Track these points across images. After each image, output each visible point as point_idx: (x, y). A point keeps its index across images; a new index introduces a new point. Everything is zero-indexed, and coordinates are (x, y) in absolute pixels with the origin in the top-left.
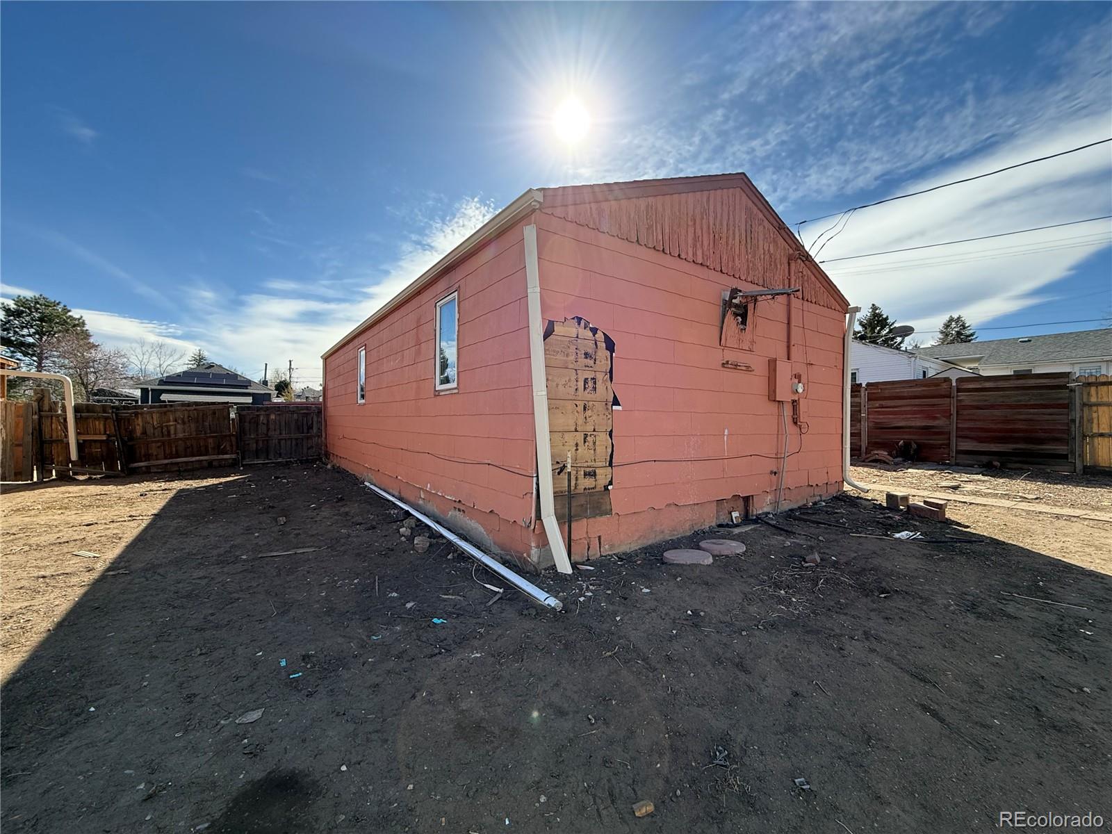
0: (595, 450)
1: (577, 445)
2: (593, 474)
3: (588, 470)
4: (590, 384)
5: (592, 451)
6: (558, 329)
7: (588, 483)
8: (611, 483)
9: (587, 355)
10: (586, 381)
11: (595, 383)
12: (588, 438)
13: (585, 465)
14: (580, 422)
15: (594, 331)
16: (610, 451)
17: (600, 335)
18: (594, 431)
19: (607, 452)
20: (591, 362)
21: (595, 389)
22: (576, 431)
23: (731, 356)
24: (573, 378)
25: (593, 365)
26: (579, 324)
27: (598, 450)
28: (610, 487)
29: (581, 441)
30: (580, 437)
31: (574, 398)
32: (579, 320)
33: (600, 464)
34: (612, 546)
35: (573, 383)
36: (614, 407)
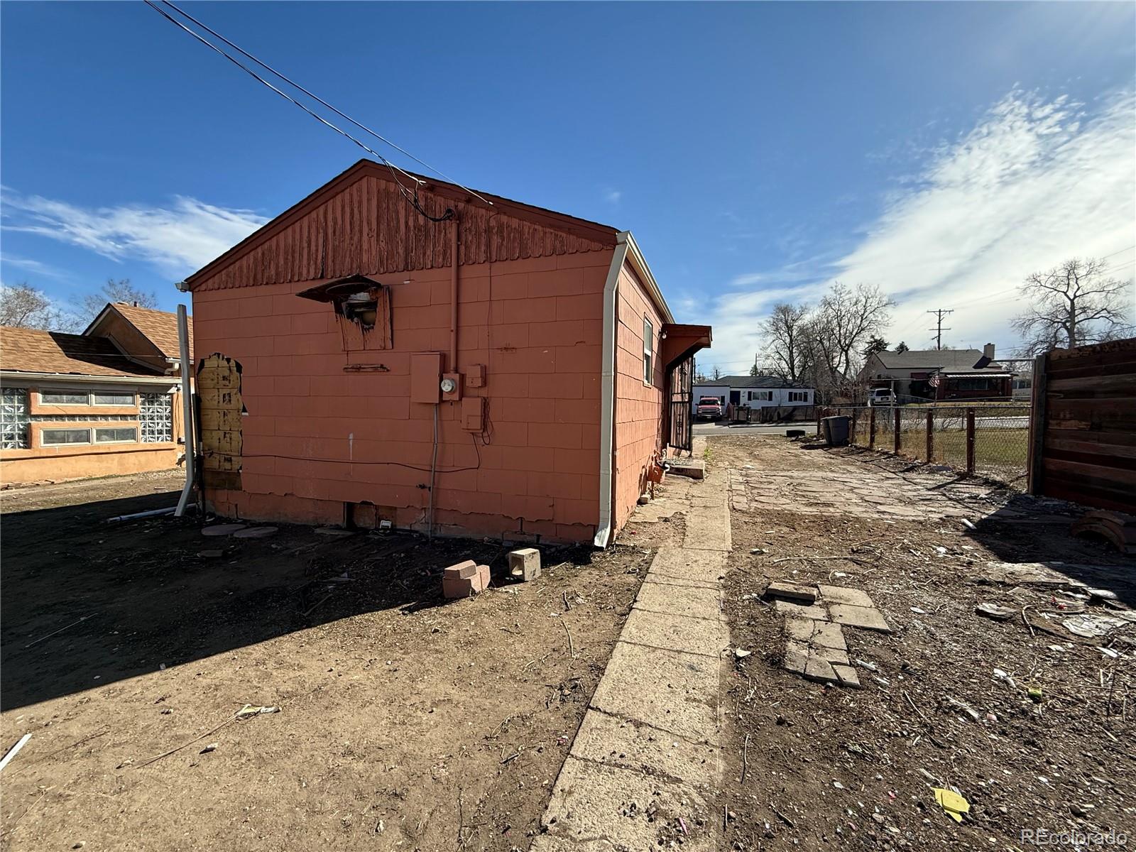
0: (231, 443)
1: (219, 439)
2: (230, 460)
3: (226, 457)
4: (227, 397)
5: (229, 444)
6: (207, 364)
7: (227, 466)
8: (241, 468)
9: (224, 378)
10: (224, 395)
11: (230, 397)
12: (227, 435)
13: (225, 453)
14: (221, 423)
15: (228, 360)
16: (240, 444)
17: (233, 363)
18: (230, 430)
19: (239, 445)
20: (227, 383)
21: (230, 401)
22: (219, 429)
23: (356, 359)
24: (217, 394)
25: (228, 384)
26: (219, 357)
27: (233, 444)
28: (240, 471)
29: (222, 438)
30: (221, 434)
31: (216, 407)
32: (219, 354)
33: (235, 454)
34: (245, 514)
35: (216, 397)
36: (243, 414)
